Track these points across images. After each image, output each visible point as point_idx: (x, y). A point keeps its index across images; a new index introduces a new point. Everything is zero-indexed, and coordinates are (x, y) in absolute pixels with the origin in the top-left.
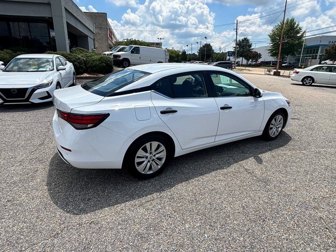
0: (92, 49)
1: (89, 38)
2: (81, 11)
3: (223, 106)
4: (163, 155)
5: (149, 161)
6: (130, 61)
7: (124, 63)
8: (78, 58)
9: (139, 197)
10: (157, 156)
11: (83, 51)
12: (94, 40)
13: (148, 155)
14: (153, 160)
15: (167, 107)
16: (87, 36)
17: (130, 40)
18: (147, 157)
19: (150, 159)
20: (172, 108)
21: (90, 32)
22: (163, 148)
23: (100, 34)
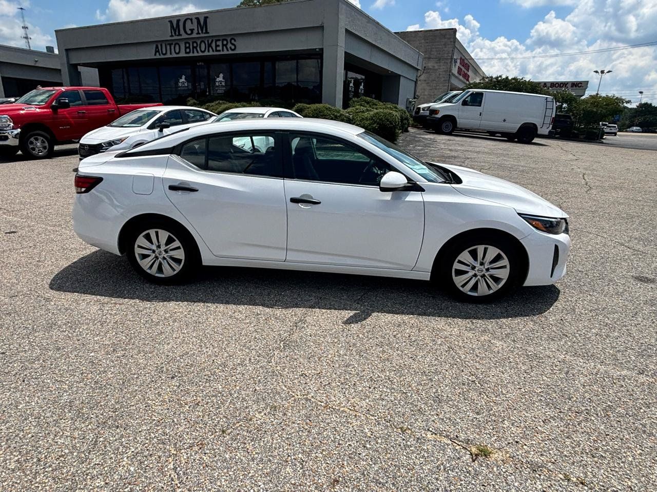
0: (408, 99)
1: (402, 79)
2: (389, 31)
3: (297, 196)
4: (180, 254)
5: (157, 258)
6: (458, 122)
7: (444, 125)
8: (338, 115)
9: (118, 297)
10: (172, 253)
11: (368, 103)
12: (416, 82)
13: (154, 247)
14: (164, 258)
15: (181, 181)
16: (400, 76)
17: (497, 78)
18: (154, 251)
19: (160, 255)
20: (189, 185)
21: (405, 68)
22: (177, 243)
23: (437, 70)
